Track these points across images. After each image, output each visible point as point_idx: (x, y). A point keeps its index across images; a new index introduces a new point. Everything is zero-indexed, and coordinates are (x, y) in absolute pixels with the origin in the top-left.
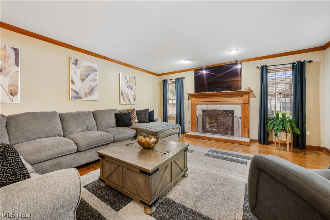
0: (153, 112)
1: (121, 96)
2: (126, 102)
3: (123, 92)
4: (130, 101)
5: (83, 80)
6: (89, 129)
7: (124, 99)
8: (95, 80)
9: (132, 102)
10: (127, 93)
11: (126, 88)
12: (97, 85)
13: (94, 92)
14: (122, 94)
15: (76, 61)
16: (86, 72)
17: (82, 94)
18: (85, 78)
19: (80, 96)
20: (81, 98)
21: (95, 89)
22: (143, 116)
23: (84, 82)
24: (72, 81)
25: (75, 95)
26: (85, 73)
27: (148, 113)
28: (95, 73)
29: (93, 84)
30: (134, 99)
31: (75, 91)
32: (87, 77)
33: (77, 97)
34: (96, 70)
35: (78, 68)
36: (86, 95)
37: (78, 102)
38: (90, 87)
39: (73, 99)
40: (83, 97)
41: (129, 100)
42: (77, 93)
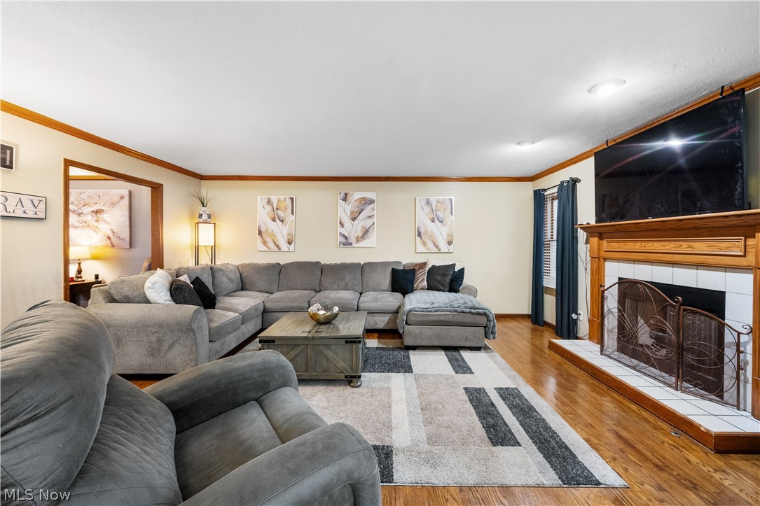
0: (462, 271)
1: (417, 237)
2: (428, 249)
3: (422, 231)
4: (437, 247)
5: (354, 219)
6: (347, 288)
7: (424, 244)
8: (370, 217)
9: (444, 248)
10: (432, 232)
11: (429, 222)
12: (374, 223)
13: (369, 234)
14: (419, 234)
15: (346, 194)
16: (358, 207)
17: (352, 240)
18: (356, 216)
19: (349, 241)
20: (351, 244)
21: (371, 230)
22: (439, 278)
23: (356, 222)
24: (341, 223)
25: (343, 240)
26: (356, 210)
27: (451, 273)
28: (371, 206)
29: (368, 223)
30: (448, 243)
31: (344, 236)
32: (360, 214)
33: (346, 242)
34: (372, 202)
35: (348, 205)
36: (358, 240)
37: (347, 250)
38: (363, 228)
39: (342, 245)
40: (353, 243)
41: (434, 244)
42: (346, 238)
